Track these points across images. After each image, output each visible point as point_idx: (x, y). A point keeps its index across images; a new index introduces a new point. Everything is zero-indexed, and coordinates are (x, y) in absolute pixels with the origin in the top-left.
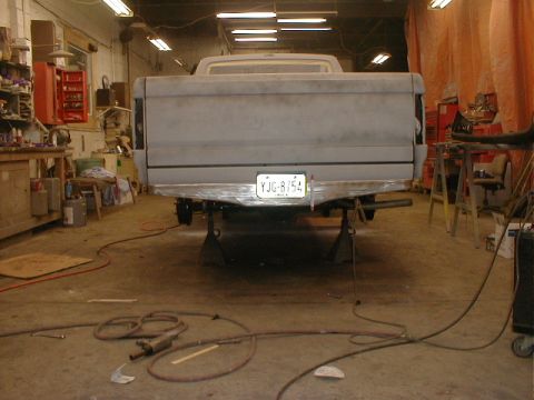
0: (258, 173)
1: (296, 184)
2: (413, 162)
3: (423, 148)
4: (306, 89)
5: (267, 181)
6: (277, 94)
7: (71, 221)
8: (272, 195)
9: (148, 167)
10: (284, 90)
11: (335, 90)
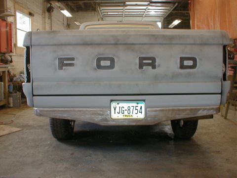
0: (112, 101)
1: (139, 108)
2: (221, 94)
3: (228, 84)
4: (146, 41)
5: (118, 106)
6: (125, 44)
7: (12, 105)
8: (121, 116)
9: (33, 96)
10: (131, 41)
11: (168, 42)
